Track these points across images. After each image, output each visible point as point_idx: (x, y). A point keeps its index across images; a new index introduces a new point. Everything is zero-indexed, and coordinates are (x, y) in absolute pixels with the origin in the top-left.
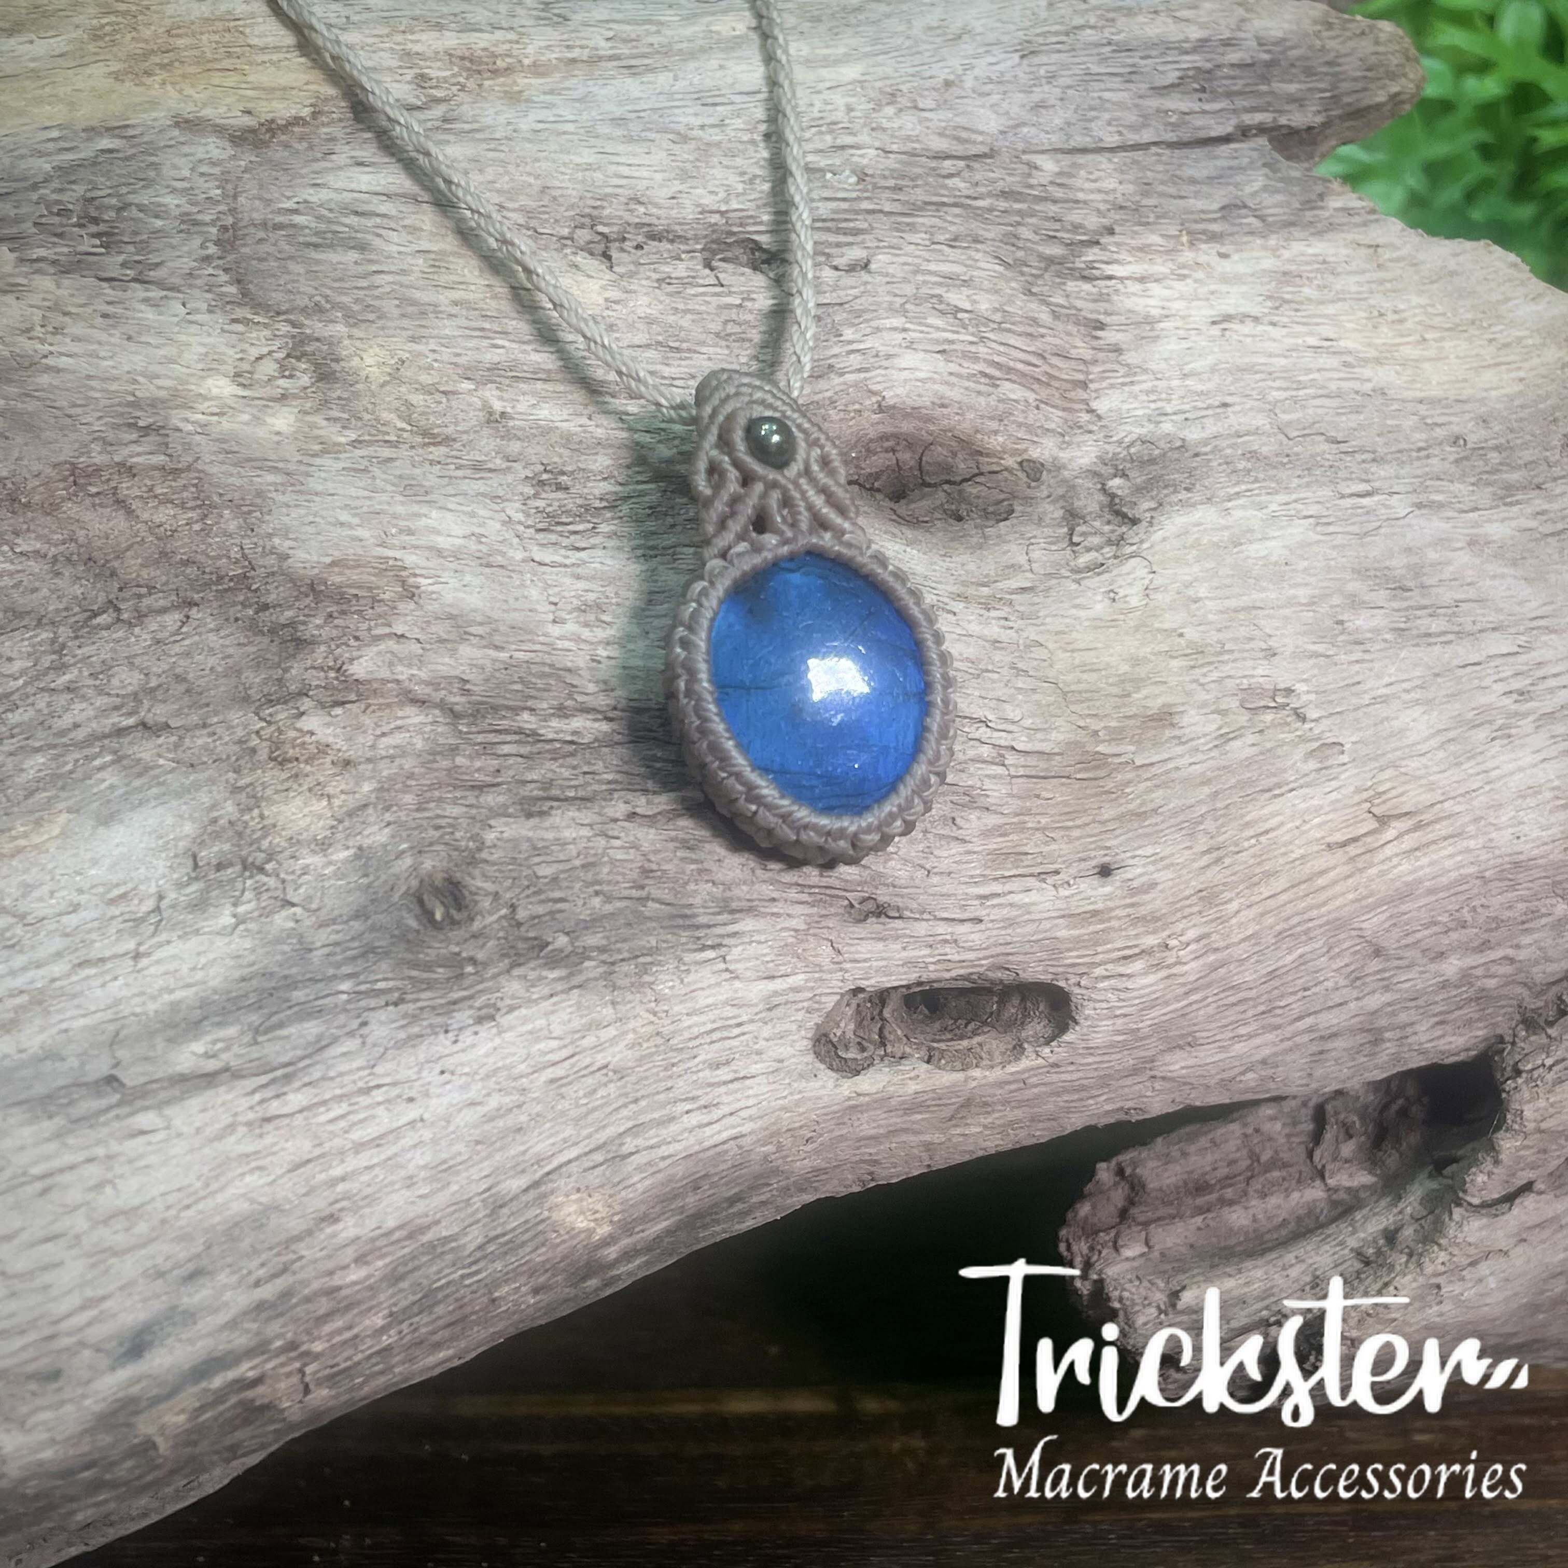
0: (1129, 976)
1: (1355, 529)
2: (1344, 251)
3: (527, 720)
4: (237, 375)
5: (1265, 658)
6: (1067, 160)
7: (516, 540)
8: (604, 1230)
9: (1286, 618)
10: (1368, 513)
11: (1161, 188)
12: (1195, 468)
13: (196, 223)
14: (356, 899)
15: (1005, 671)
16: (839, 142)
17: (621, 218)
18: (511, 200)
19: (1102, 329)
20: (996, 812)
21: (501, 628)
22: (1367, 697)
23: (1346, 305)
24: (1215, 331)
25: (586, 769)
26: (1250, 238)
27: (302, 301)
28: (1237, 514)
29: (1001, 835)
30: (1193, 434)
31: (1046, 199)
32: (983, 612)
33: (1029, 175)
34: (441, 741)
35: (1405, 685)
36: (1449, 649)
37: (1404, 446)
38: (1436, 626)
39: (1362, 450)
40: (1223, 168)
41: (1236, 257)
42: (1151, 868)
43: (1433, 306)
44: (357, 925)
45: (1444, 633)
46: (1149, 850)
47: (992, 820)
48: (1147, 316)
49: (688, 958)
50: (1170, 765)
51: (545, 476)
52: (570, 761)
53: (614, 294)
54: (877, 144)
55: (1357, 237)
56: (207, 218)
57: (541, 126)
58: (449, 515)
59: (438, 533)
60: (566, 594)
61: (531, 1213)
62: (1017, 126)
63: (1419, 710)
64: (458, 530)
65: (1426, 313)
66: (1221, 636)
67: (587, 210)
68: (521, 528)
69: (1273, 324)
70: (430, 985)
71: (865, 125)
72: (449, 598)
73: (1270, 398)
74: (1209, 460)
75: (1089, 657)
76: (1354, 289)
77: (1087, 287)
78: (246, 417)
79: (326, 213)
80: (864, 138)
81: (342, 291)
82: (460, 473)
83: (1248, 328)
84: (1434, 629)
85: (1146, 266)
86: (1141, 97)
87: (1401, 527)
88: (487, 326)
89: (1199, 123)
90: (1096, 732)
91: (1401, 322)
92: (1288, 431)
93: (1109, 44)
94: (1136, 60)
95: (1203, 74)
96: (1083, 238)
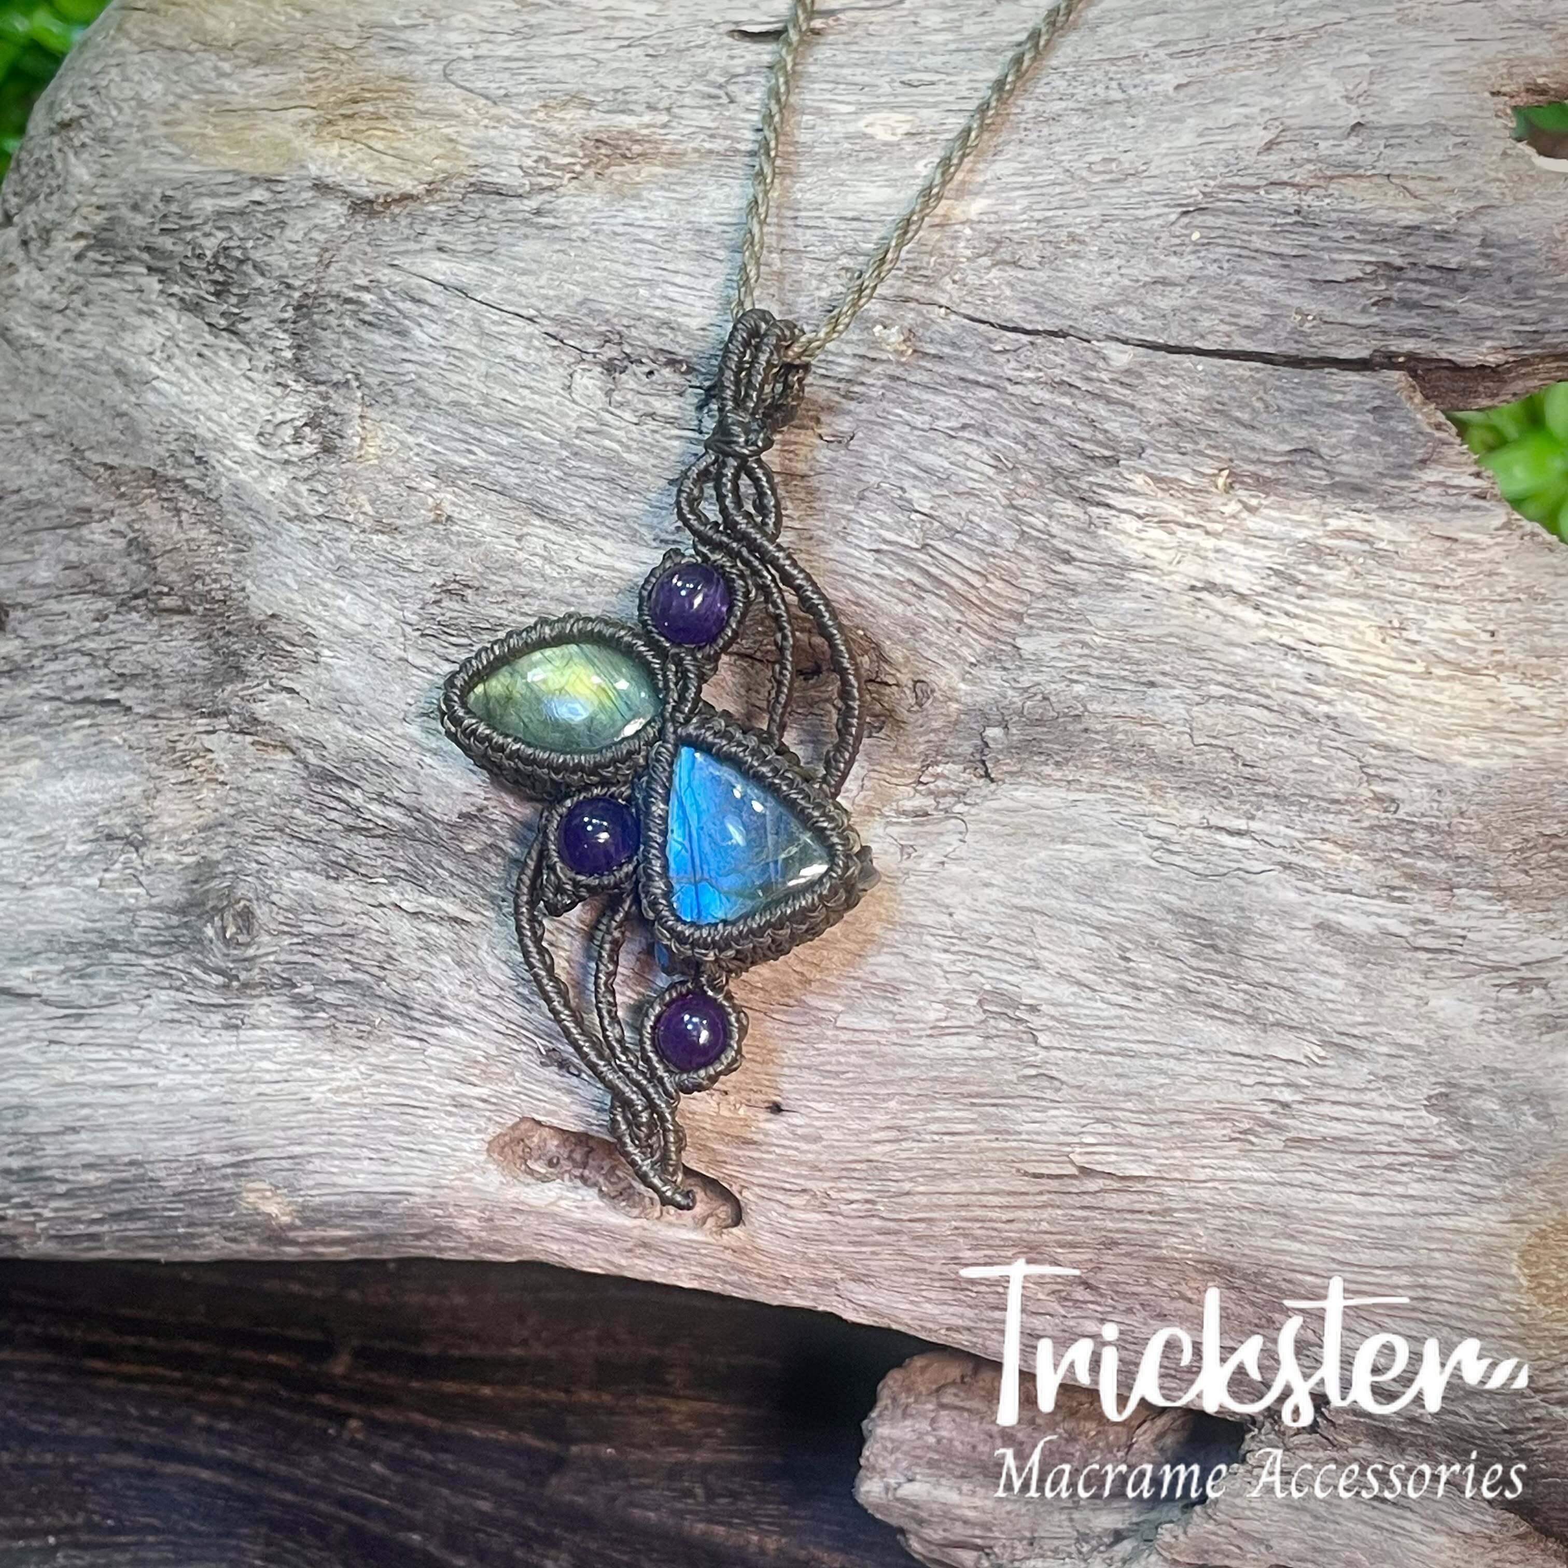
0: (789, 1206)
1: (1199, 867)
3: (356, 797)
4: (261, 434)
5: (1028, 967)
6: (1145, 357)
7: (401, 639)
8: (286, 1219)
10: (1222, 854)
11: (1235, 411)
12: (1078, 744)
13: (289, 286)
14: (182, 897)
16: (907, 293)
17: (646, 341)
18: (549, 307)
19: (1067, 563)
21: (363, 712)
22: (1114, 1044)
23: (1366, 604)
24: (1189, 597)
25: (387, 853)
26: (1304, 495)
27: (337, 377)
28: (1082, 808)
30: (1098, 706)
31: (1097, 396)
33: (1093, 367)
35: (1161, 1050)
36: (1229, 1030)
37: (1315, 792)
38: (1230, 1000)
39: (1265, 782)
40: (1321, 403)
42: (820, 1123)
44: (175, 920)
45: (1235, 1012)
46: (822, 1106)
49: (398, 1040)
50: (873, 1037)
51: (452, 586)
52: (378, 842)
54: (943, 302)
55: (1436, 523)
56: (297, 283)
57: (624, 229)
58: (359, 601)
59: (345, 614)
61: (227, 1185)
62: (1117, 303)
64: (361, 617)
66: (992, 929)
67: (618, 328)
68: (408, 629)
69: (1257, 608)
70: (205, 986)
72: (338, 674)
73: (1205, 690)
74: (1096, 740)
76: (1392, 586)
77: (1078, 513)
78: (255, 473)
79: (388, 294)
81: (371, 371)
82: (383, 566)
83: (1226, 604)
84: (1226, 1002)
85: (1158, 503)
86: (1289, 290)
87: (1248, 883)
88: (472, 430)
89: (1334, 337)
90: (810, 982)
91: (1415, 642)
92: (1196, 734)
93: (1298, 212)
94: (1313, 240)
95: (1392, 271)
96: (1107, 453)
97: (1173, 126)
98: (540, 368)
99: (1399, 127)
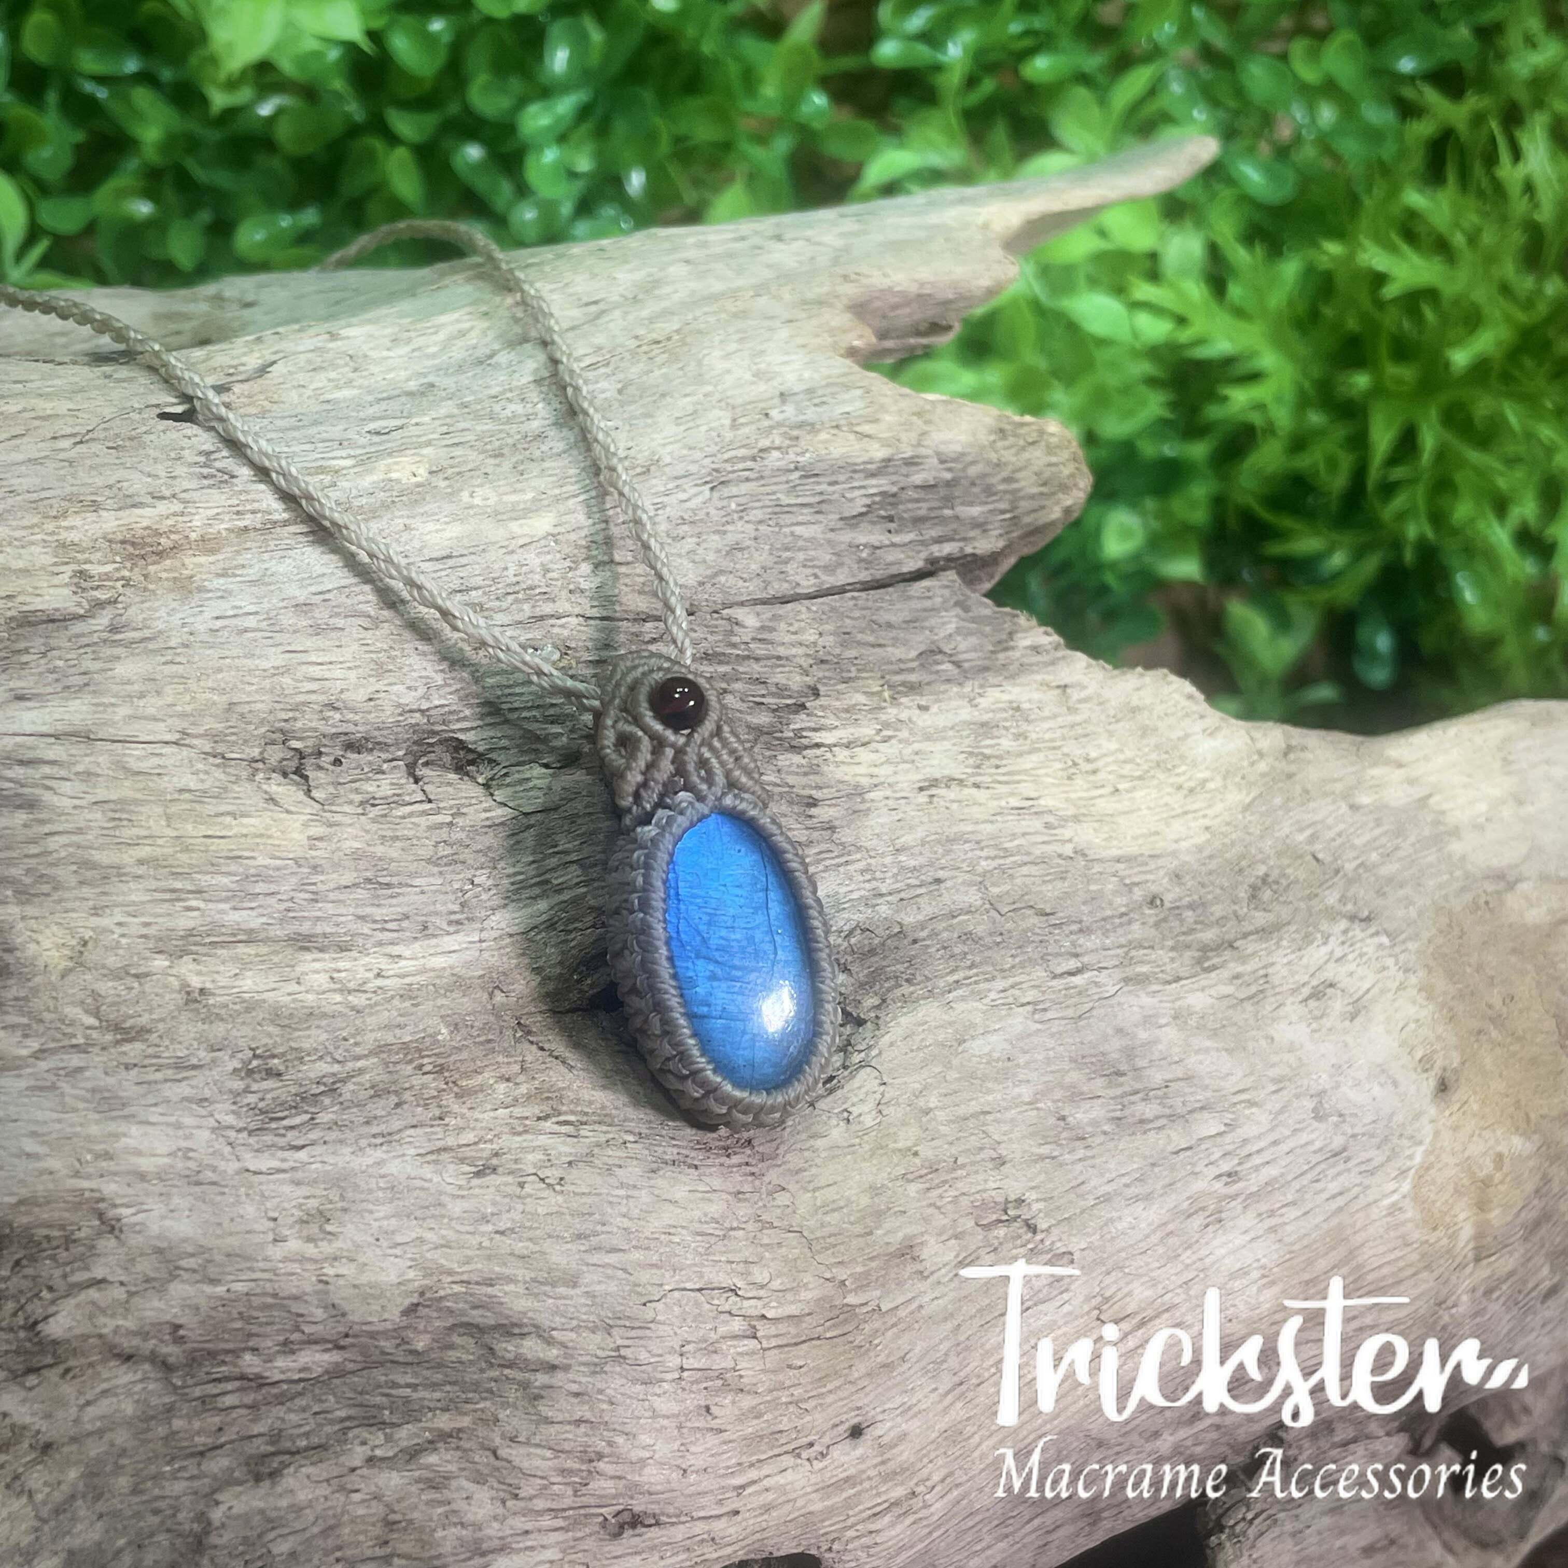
0: (878, 1531)
1: (1070, 1013)
2: (1036, 696)
3: (250, 1363)
5: (997, 1168)
6: (767, 612)
7: (229, 1148)
9: (1012, 1120)
10: (1080, 993)
11: (860, 637)
12: (914, 957)
15: (750, 1226)
16: (538, 612)
17: (315, 730)
18: (193, 724)
19: (815, 805)
20: (749, 1392)
21: (218, 1258)
22: (1091, 1197)
23: (1041, 756)
24: (923, 798)
25: (316, 1408)
26: (947, 686)
28: (960, 1007)
29: (756, 1417)
30: (909, 918)
31: (748, 657)
32: (723, 1159)
33: (732, 632)
34: (154, 1401)
35: (1126, 1180)
36: (1163, 1134)
37: (1108, 913)
38: (1150, 1110)
39: (1070, 921)
40: (917, 610)
41: (934, 709)
42: (899, 1419)
43: (1122, 751)
45: (1157, 1118)
46: (898, 1401)
47: (747, 1402)
48: (856, 786)
50: (914, 1306)
51: (255, 1063)
52: (301, 1402)
53: (318, 830)
54: (577, 610)
55: (1049, 678)
57: (219, 624)
58: (150, 1129)
59: (138, 1153)
60: (286, 1205)
62: (716, 575)
63: (1140, 1205)
64: (162, 1149)
65: (1116, 762)
66: (954, 1150)
67: (277, 725)
68: (232, 1134)
69: (977, 786)
71: (563, 587)
72: (154, 1229)
73: (979, 869)
74: (928, 946)
75: (830, 1194)
76: (1048, 736)
77: (797, 759)
80: (563, 606)
81: (11, 863)
82: (159, 1076)
83: (954, 793)
84: (1149, 1115)
85: (852, 730)
86: (832, 530)
87: (1112, 1006)
88: (178, 885)
89: (890, 558)
90: (843, 1283)
91: (1094, 772)
92: (999, 906)
93: (796, 468)
94: (823, 487)
95: (889, 499)
96: (789, 702)
97: (649, 421)
98: (225, 789)
99: (810, 391)
